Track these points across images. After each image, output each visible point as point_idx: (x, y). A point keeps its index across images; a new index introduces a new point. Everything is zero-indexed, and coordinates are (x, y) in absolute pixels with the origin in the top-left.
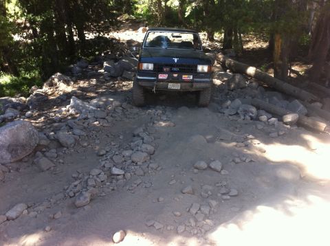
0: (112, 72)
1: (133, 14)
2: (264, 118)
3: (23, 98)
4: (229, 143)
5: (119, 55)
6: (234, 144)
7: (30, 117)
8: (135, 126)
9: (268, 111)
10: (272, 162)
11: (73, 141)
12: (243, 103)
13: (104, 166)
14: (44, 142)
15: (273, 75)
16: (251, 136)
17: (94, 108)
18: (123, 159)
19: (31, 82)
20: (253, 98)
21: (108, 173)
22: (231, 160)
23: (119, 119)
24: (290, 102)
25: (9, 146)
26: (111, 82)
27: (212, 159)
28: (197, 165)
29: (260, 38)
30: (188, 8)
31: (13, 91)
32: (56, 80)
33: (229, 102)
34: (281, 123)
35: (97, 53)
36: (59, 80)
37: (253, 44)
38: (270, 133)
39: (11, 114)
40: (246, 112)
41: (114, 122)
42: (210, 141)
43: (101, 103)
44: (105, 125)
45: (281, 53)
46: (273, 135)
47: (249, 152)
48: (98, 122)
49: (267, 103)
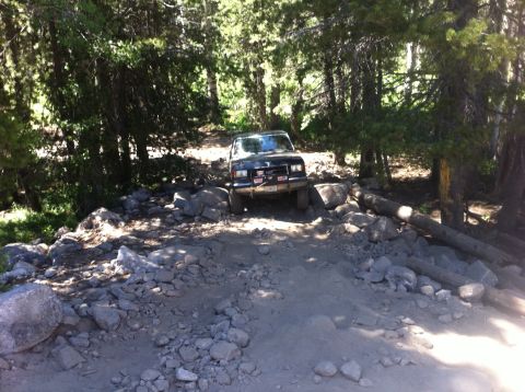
0: (187, 208)
1: (222, 124)
2: (428, 289)
3: (44, 246)
4: (372, 330)
5: (199, 183)
6: (382, 331)
7: (52, 277)
8: (219, 297)
9: (435, 279)
10: (446, 365)
11: (116, 319)
12: (394, 264)
13: (165, 366)
14: (70, 320)
15: (439, 220)
16: (407, 320)
17: (155, 265)
18: (197, 354)
19: (58, 222)
20: (409, 255)
21: (170, 377)
22: (377, 361)
23: (193, 284)
24: (470, 264)
25: (14, 325)
26: (184, 225)
27: (345, 358)
28: (319, 368)
29: (417, 162)
30: (305, 117)
31: (30, 234)
32: (98, 219)
33: (371, 262)
34: (456, 298)
35: (165, 179)
36: (103, 220)
37: (406, 172)
38: (439, 315)
39: (22, 271)
40: (399, 279)
41: (187, 289)
42: (341, 327)
43: (166, 257)
44: (171, 293)
45: (450, 187)
46: (444, 318)
47: (406, 347)
48: (158, 289)
49: (433, 264)
